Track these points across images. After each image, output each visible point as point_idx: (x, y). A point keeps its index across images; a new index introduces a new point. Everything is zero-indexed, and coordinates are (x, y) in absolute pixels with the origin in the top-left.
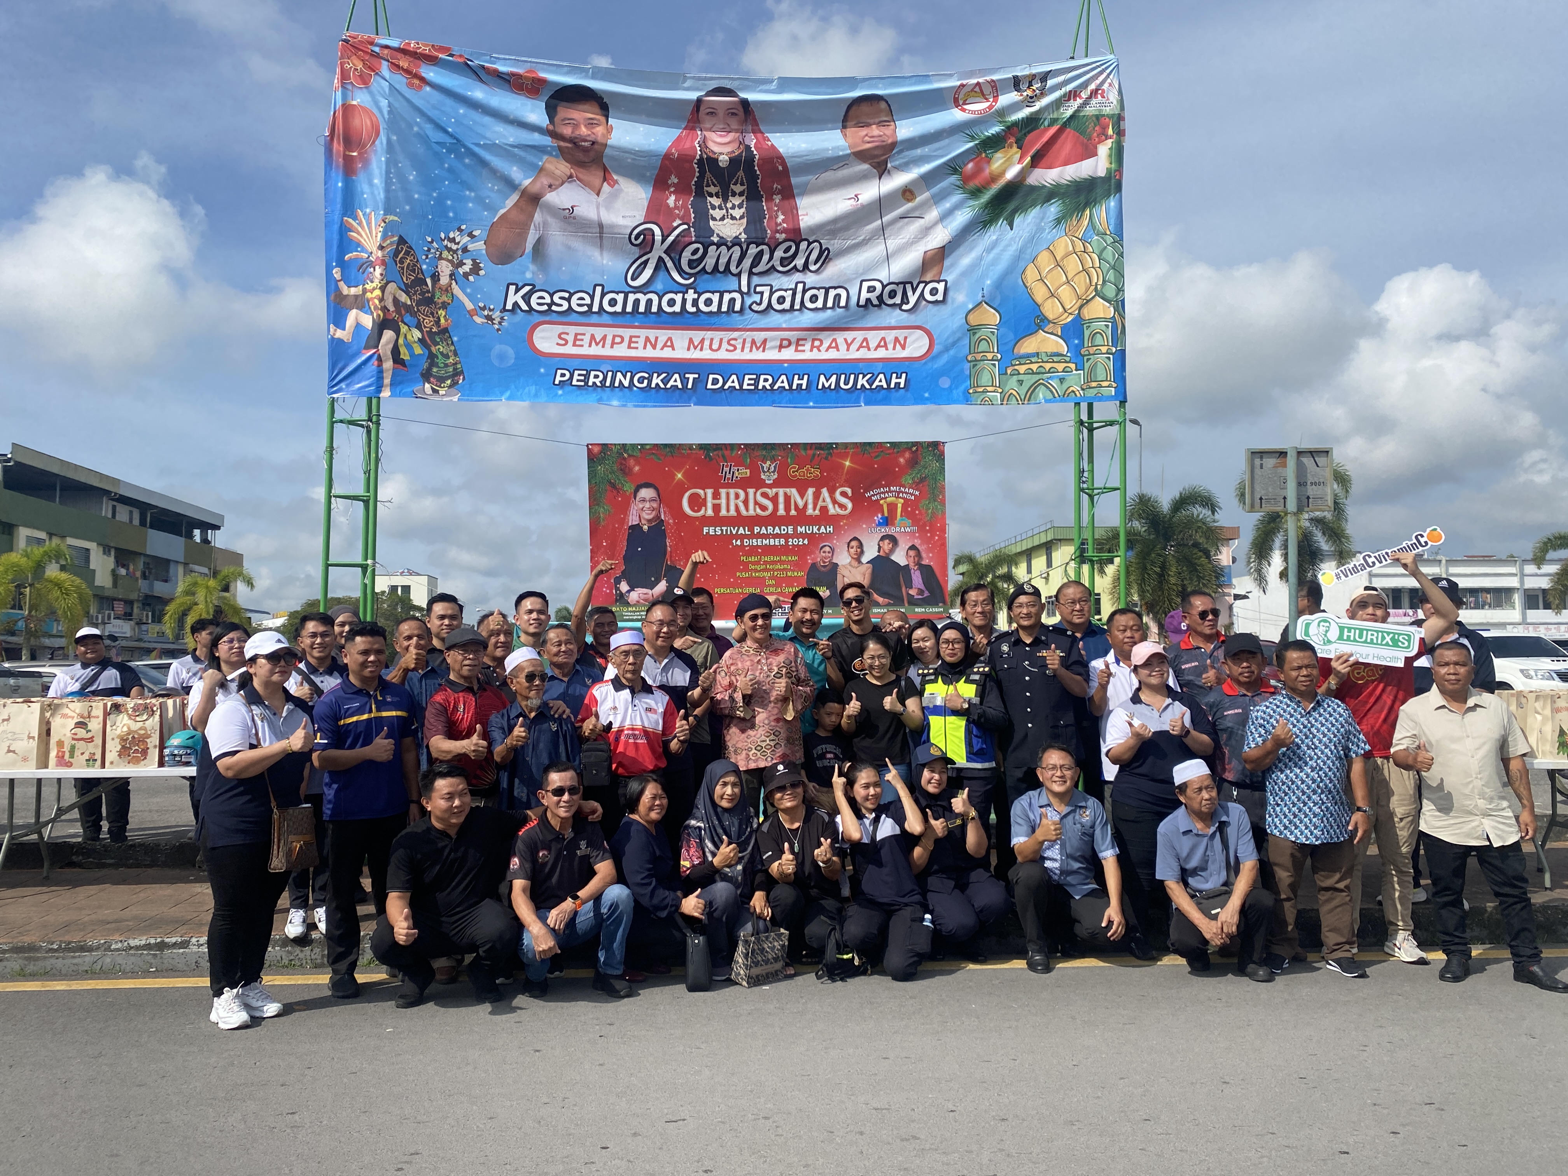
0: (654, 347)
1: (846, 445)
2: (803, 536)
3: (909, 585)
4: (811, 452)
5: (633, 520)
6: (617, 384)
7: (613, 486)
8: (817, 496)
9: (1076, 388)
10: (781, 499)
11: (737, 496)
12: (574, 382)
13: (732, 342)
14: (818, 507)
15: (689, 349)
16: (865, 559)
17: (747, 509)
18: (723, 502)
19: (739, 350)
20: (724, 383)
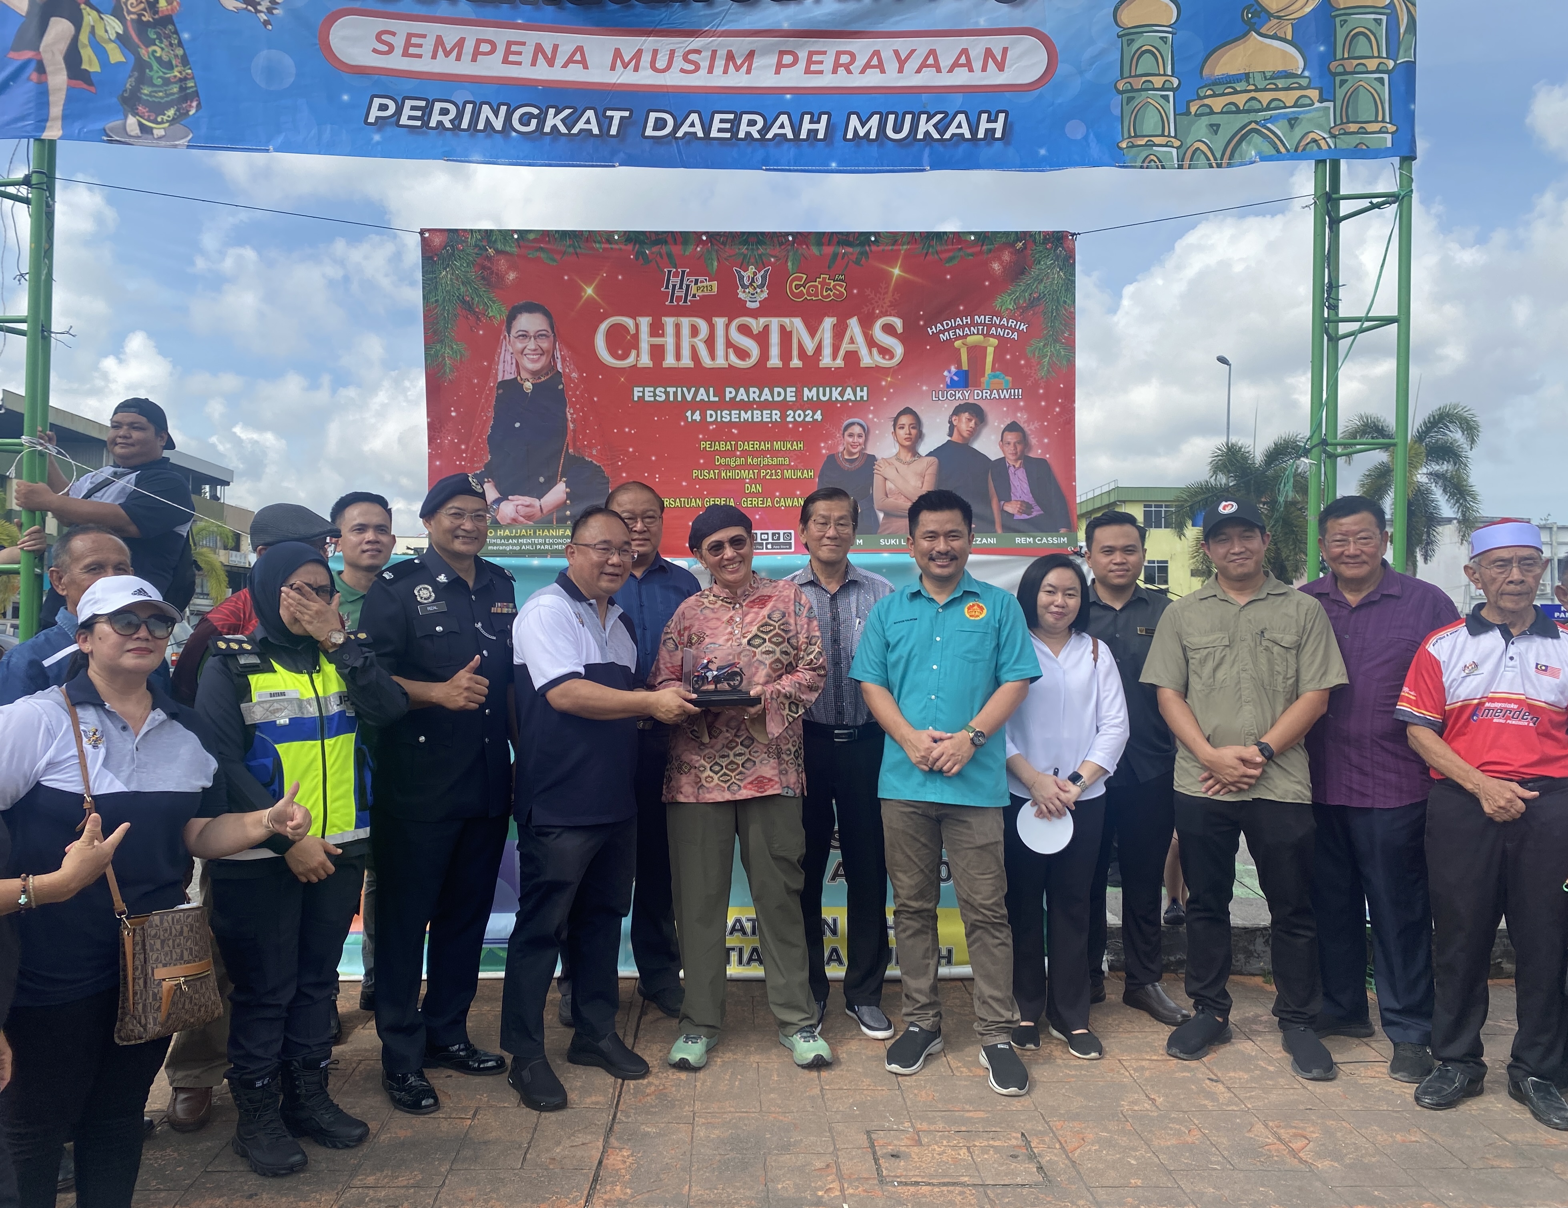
0: (551, 62)
1: (895, 238)
2: (814, 405)
3: (1005, 495)
4: (829, 250)
5: (505, 371)
6: (481, 126)
7: (468, 306)
8: (839, 332)
9: (1319, 134)
10: (775, 338)
11: (695, 331)
12: (404, 121)
13: (692, 57)
14: (842, 353)
15: (613, 68)
16: (924, 449)
17: (713, 357)
18: (669, 341)
19: (703, 71)
20: (677, 128)
